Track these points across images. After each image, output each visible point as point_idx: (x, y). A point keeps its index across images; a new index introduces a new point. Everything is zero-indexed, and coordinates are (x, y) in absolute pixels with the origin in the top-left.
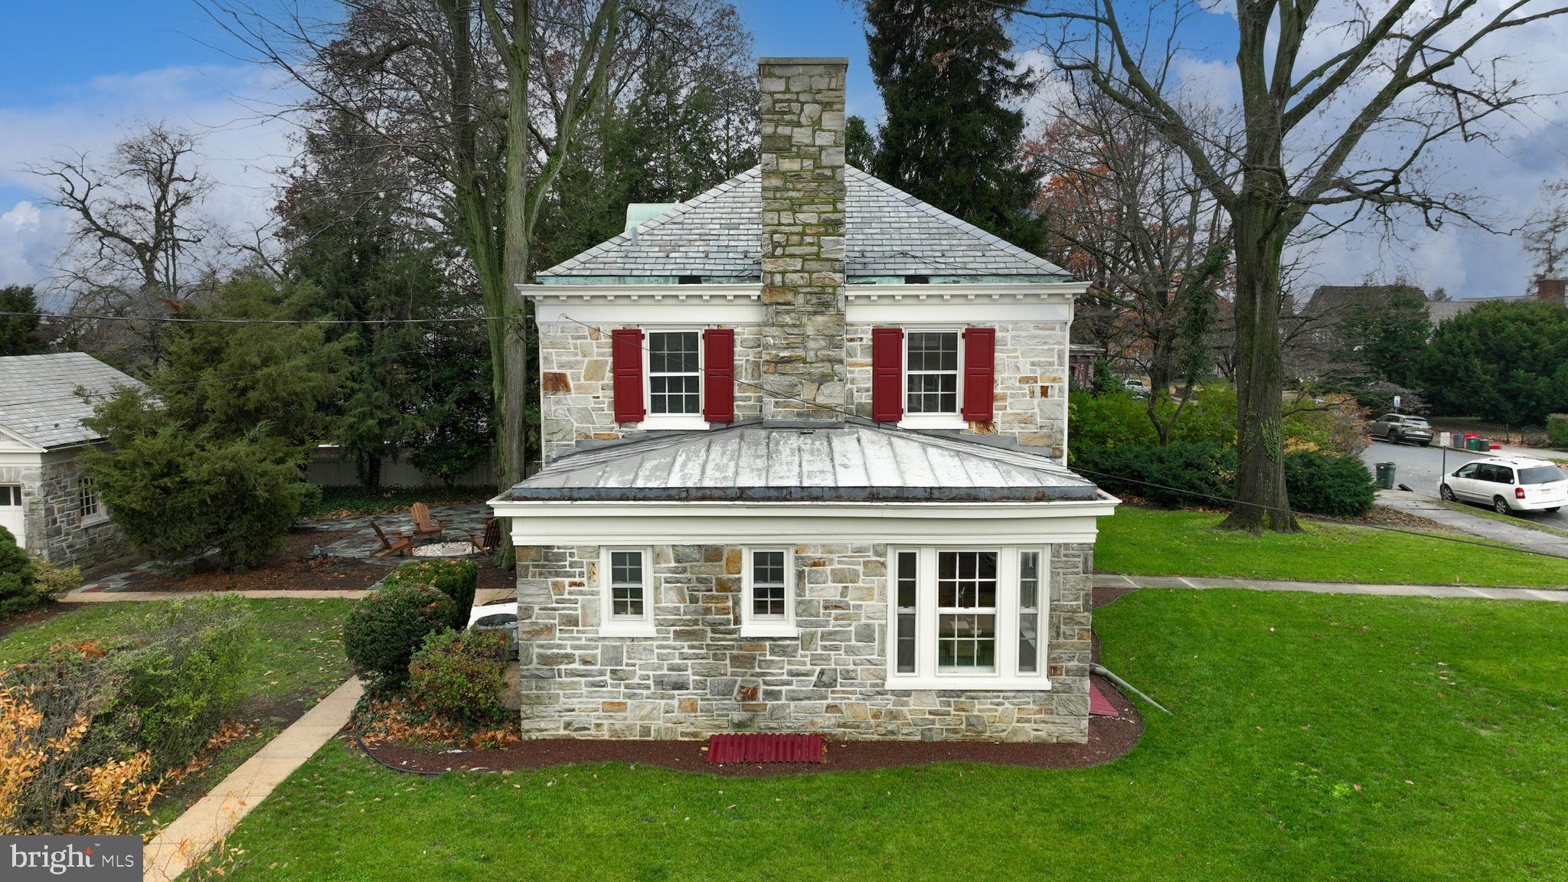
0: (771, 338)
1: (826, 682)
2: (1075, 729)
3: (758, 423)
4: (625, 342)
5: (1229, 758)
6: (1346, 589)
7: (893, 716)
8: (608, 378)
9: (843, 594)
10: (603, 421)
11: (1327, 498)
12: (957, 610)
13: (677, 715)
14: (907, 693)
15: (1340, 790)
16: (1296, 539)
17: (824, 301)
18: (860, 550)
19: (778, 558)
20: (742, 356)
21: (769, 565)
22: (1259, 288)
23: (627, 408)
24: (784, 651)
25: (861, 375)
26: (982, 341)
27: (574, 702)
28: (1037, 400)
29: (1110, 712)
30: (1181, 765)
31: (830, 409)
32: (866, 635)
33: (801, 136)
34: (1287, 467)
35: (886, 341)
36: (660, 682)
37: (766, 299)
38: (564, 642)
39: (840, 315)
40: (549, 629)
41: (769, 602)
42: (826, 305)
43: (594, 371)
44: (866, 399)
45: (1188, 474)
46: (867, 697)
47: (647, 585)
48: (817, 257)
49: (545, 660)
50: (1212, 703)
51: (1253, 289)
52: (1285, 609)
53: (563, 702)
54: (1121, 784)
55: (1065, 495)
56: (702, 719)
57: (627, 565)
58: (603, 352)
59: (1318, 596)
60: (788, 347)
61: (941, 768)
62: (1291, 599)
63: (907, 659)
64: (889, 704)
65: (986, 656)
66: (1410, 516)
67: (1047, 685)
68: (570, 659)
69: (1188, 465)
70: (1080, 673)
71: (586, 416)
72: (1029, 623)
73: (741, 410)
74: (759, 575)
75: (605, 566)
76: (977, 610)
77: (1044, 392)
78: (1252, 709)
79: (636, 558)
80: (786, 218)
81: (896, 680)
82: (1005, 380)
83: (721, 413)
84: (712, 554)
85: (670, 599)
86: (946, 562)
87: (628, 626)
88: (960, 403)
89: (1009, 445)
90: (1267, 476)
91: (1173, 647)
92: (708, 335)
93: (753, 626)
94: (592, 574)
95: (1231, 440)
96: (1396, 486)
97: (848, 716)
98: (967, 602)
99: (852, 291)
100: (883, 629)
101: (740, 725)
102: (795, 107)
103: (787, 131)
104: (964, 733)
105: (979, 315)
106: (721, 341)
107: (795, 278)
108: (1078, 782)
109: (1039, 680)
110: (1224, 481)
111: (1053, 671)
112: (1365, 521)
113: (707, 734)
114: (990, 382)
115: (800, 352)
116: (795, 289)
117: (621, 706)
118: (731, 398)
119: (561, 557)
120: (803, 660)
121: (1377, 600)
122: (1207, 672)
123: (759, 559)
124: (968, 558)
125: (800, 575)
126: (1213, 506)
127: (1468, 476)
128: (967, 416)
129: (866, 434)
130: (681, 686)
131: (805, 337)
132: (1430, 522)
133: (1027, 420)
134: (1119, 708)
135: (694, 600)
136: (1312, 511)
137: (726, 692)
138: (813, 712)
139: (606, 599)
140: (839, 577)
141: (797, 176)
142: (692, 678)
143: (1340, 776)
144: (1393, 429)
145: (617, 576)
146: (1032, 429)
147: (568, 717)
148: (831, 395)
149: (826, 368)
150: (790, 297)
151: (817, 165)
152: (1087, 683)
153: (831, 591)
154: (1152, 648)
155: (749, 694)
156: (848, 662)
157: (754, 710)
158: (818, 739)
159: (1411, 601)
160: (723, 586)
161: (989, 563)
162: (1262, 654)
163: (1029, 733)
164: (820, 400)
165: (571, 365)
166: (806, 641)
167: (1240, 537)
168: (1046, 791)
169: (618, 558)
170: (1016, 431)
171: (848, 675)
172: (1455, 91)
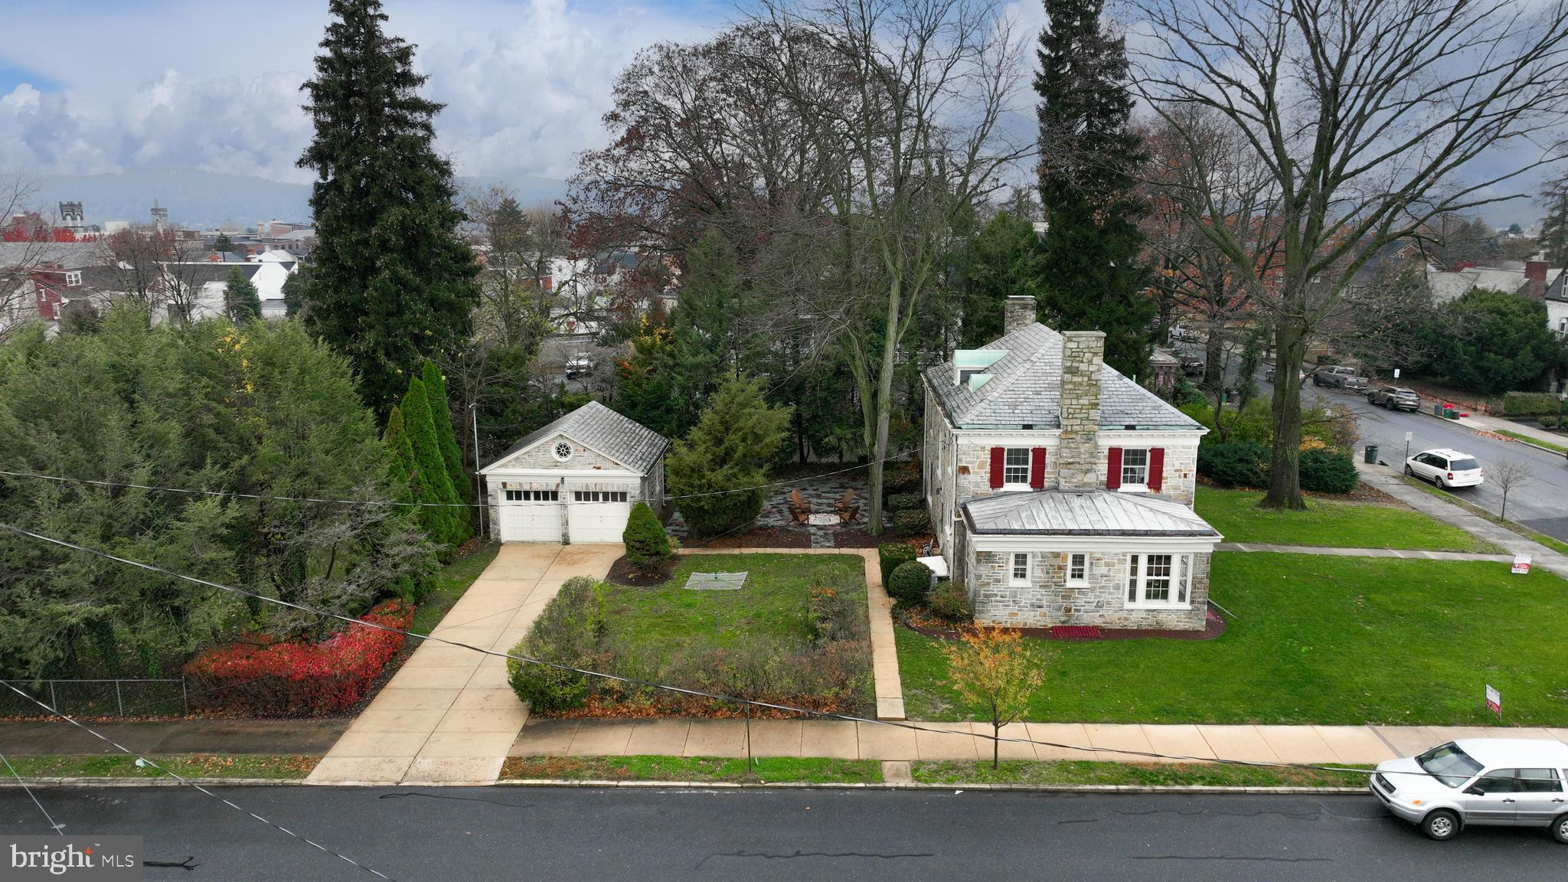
0: (1065, 453)
1: (1099, 606)
2: (1200, 625)
3: (1056, 489)
4: (997, 454)
5: (1262, 636)
6: (1326, 551)
7: (1126, 619)
8: (988, 468)
9: (1109, 570)
10: (985, 487)
11: (1326, 483)
12: (1154, 578)
13: (1038, 618)
14: (1132, 610)
15: (1304, 649)
16: (1303, 515)
17: (1089, 437)
18: (1117, 554)
19: (1082, 557)
20: (1049, 459)
21: (1079, 559)
22: (1289, 368)
23: (996, 481)
24: (1083, 594)
25: (1103, 468)
26: (1158, 454)
27: (997, 613)
28: (1182, 479)
29: (1213, 618)
30: (1243, 639)
31: (1089, 484)
32: (1117, 587)
33: (1083, 367)
34: (1302, 462)
35: (1114, 454)
36: (1032, 605)
37: (1063, 436)
38: (994, 589)
39: (1096, 443)
40: (989, 584)
41: (1078, 575)
42: (1090, 439)
43: (981, 466)
44: (1104, 478)
45: (1240, 467)
46: (1116, 611)
47: (1029, 567)
48: (1088, 419)
49: (986, 596)
50: (1256, 614)
51: (1285, 367)
52: (1290, 564)
53: (993, 612)
54: (1220, 646)
55: (1201, 534)
56: (1048, 620)
57: (1021, 559)
58: (986, 457)
59: (1310, 556)
60: (1072, 457)
61: (1150, 640)
62: (1294, 558)
63: (1132, 596)
64: (1124, 614)
65: (1165, 596)
66: (1379, 491)
67: (1189, 607)
68: (996, 595)
69: (1240, 460)
70: (1204, 603)
71: (977, 485)
72: (1183, 584)
73: (1047, 483)
74: (1074, 563)
75: (1012, 559)
76: (1162, 578)
77: (1185, 475)
78: (1273, 617)
79: (1025, 556)
80: (1074, 402)
81: (1128, 605)
82: (1167, 470)
83: (1038, 483)
84: (1056, 555)
85: (1038, 573)
86: (1151, 559)
87: (1019, 583)
88: (1146, 480)
89: (1168, 499)
90: (1288, 477)
91: (1236, 586)
92: (1034, 450)
93: (1072, 583)
94: (1007, 563)
95: (1268, 437)
96: (1377, 461)
97: (1108, 619)
98: (1158, 575)
99: (1101, 433)
100: (1124, 585)
101: (1064, 622)
102: (1081, 354)
103: (1077, 365)
104: (1155, 626)
105: (1157, 443)
106: (1040, 453)
107: (1076, 428)
108: (1204, 645)
109: (1186, 606)
110: (1262, 470)
111: (1192, 602)
112: (1349, 498)
113: (1050, 626)
114: (1161, 471)
115: (1077, 460)
116: (1076, 433)
117: (1016, 614)
118: (1043, 478)
119: (995, 556)
120: (1091, 597)
121: (1340, 560)
122: (1253, 599)
123: (1075, 557)
124: (1159, 557)
125: (1092, 564)
126: (1253, 486)
127: (1422, 461)
128: (1150, 485)
129: (1105, 495)
130: (1040, 607)
131: (1080, 453)
132: (1389, 498)
133: (1176, 488)
134: (1215, 616)
135: (1048, 573)
136: (1316, 490)
137: (1059, 610)
138: (1094, 617)
139: (1012, 572)
140: (1107, 565)
141: (1081, 384)
142: (1045, 603)
143: (1306, 644)
144: (1390, 399)
145: (1016, 563)
146: (1178, 492)
147: (994, 618)
148: (1090, 478)
149: (1089, 467)
150: (1074, 436)
151: (1090, 380)
152: (1206, 607)
153: (1104, 570)
154: (1226, 587)
155: (1068, 610)
156: (1109, 598)
157: (1070, 616)
158: (1095, 628)
159: (1358, 560)
160: (1060, 568)
161: (1168, 558)
162: (1278, 590)
163: (1181, 626)
164: (1085, 480)
165: (971, 463)
166: (1092, 589)
167: (1271, 514)
168: (1192, 648)
169: (1017, 556)
170: (1172, 493)
171: (1108, 603)
172: (1418, 237)
